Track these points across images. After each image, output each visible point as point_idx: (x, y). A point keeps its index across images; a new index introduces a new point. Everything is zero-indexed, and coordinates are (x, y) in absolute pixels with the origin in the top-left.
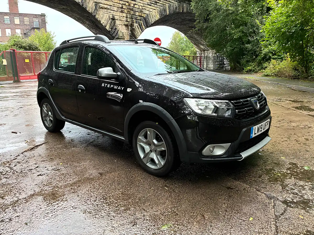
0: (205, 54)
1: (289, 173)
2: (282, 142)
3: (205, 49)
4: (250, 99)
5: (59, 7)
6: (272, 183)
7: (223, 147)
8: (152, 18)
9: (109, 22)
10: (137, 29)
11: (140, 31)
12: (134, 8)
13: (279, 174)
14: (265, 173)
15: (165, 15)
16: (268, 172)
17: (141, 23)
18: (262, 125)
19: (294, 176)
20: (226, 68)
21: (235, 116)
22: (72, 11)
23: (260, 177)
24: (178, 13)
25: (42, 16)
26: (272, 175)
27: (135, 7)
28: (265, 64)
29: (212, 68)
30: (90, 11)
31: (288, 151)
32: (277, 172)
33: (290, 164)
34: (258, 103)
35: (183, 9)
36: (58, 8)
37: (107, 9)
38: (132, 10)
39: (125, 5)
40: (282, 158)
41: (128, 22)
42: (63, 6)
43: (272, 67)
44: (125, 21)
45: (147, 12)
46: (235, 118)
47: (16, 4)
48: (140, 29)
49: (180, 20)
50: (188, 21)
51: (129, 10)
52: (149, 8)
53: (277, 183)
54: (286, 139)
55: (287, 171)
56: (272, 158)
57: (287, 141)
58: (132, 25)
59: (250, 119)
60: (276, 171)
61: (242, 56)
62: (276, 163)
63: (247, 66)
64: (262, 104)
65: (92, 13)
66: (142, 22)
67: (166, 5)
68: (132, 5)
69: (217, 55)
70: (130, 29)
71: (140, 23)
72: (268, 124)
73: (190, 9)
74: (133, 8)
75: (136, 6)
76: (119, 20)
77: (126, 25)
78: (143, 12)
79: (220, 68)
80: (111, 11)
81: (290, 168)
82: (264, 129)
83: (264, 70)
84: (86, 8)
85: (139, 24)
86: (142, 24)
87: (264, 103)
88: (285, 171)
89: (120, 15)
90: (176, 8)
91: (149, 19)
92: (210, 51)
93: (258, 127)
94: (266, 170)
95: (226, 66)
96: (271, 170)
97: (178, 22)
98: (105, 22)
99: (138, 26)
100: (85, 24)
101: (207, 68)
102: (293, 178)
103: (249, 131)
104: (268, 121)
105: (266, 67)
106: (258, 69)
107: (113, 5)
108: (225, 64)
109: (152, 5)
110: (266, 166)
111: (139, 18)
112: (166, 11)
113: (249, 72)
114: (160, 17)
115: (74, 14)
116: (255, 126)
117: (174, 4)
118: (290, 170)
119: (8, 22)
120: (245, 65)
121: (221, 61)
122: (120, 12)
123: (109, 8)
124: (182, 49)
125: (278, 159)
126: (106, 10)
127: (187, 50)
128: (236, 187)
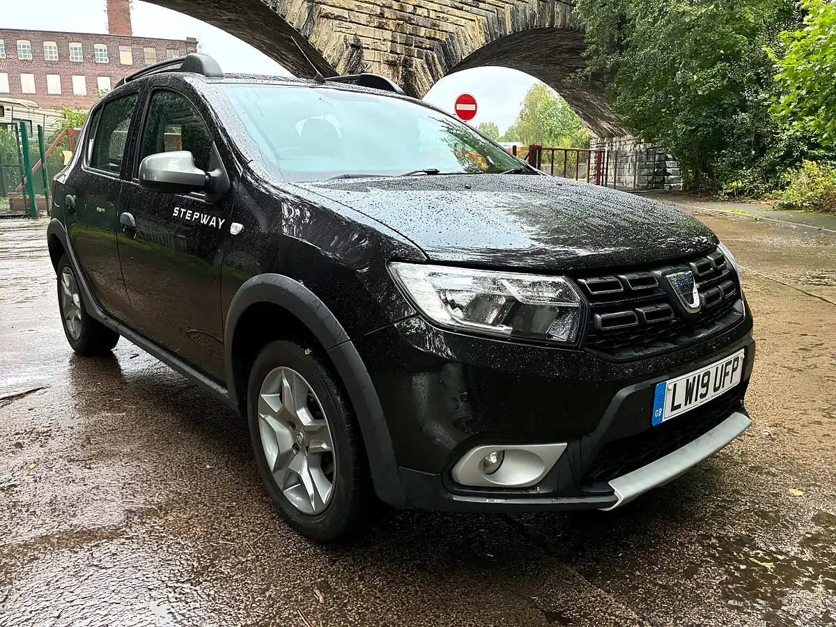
0: (612, 145)
1: (810, 563)
2: (803, 426)
3: (612, 130)
4: (664, 274)
5: (220, 16)
6: (732, 608)
7: (533, 458)
8: (464, 43)
9: (345, 55)
10: (422, 74)
11: (431, 78)
12: (415, 17)
13: (768, 561)
14: (713, 556)
15: (501, 35)
16: (728, 551)
17: (433, 58)
18: (708, 374)
19: (826, 574)
20: (672, 185)
21: (589, 339)
22: (251, 26)
23: (688, 575)
24: (540, 31)
25: (188, 45)
26: (743, 567)
27: (418, 15)
28: (786, 176)
29: (631, 186)
30: (294, 26)
31: (817, 464)
32: (761, 554)
33: (817, 519)
34: (695, 290)
35: (552, 17)
36: (218, 20)
37: (340, 20)
38: (409, 21)
39: (390, 8)
40: (792, 491)
41: (397, 53)
42: (227, 13)
43: (805, 181)
44: (389, 51)
45: (451, 28)
46: (587, 346)
47: (126, 12)
48: (429, 73)
49: (544, 51)
50: (567, 53)
51: (402, 22)
52: (455, 16)
53: (753, 608)
54: (818, 417)
55: (802, 552)
56: (753, 491)
57: (820, 423)
58: (407, 64)
59: (655, 350)
60: (760, 549)
61: (719, 151)
62: (764, 515)
63: (732, 177)
64: (716, 296)
65: (299, 30)
66: (435, 56)
67: (504, 8)
68: (410, 9)
69: (647, 150)
70: (401, 72)
71: (431, 58)
72: (734, 370)
73: (571, 20)
74: (412, 16)
75: (419, 11)
76: (372, 49)
77: (392, 62)
78: (438, 26)
79: (655, 185)
80: (351, 24)
81: (815, 539)
82: (716, 389)
83: (780, 192)
84: (284, 18)
85: (427, 61)
86: (436, 60)
87: (727, 290)
88: (795, 549)
89: (375, 36)
90: (533, 16)
91: (454, 47)
92: (629, 136)
93: (691, 381)
94: (720, 541)
95: (673, 179)
96: (741, 541)
97: (538, 58)
98: (335, 55)
99: (422, 66)
100: (287, 61)
101: (617, 184)
102: (821, 588)
103: (648, 399)
104: (737, 359)
105: (788, 183)
106: (762, 187)
107: (356, 9)
108: (670, 174)
109: (466, 7)
110: (725, 524)
111: (427, 43)
112: (504, 24)
113: (737, 196)
114: (487, 41)
115: (257, 36)
116: (674, 380)
117: (527, 5)
118: (815, 549)
119: (104, 58)
120: (725, 175)
121: (658, 167)
122: (374, 27)
123: (347, 17)
124: (551, 132)
125: (777, 494)
126: (337, 22)
127: (565, 136)
128: (585, 615)
